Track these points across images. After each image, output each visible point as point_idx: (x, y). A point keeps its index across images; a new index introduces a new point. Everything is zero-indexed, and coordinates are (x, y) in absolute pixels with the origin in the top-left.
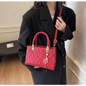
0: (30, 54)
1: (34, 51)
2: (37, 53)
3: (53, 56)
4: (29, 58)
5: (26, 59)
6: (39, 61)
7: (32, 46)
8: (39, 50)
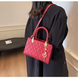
0: (29, 45)
1: (33, 43)
2: (35, 46)
3: (49, 51)
4: (28, 49)
5: (25, 49)
6: (36, 53)
7: (32, 38)
8: (38, 44)
